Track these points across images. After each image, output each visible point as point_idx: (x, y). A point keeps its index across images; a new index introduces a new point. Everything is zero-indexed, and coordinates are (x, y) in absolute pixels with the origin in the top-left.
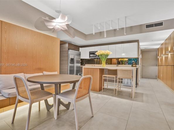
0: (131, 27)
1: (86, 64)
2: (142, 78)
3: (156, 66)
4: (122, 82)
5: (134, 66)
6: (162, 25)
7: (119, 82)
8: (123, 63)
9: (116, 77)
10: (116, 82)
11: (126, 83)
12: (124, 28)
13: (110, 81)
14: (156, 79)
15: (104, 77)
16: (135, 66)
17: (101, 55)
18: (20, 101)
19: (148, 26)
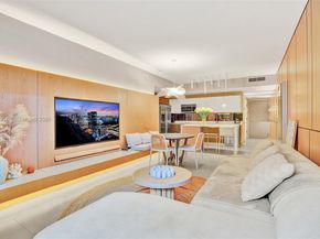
2: (250, 138)
3: (268, 121)
6: (265, 80)
9: (218, 135)
19: (251, 80)
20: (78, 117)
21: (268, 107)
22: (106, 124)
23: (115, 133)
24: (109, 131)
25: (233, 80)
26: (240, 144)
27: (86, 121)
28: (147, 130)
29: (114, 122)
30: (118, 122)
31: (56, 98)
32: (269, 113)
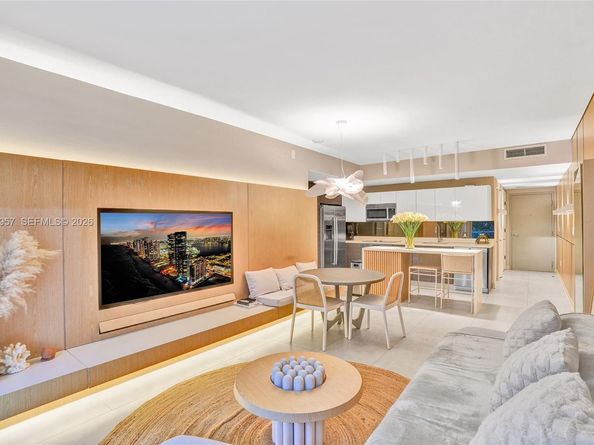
0: (472, 153)
1: (355, 234)
2: (512, 269)
3: (553, 235)
4: (452, 282)
5: (483, 243)
6: (543, 153)
7: (446, 283)
8: (456, 228)
9: (440, 270)
10: (439, 281)
11: (464, 284)
12: (453, 155)
13: (424, 279)
14: (553, 272)
15: (412, 270)
16: (486, 243)
17: (405, 223)
18: (299, 310)
19: (511, 153)
20: (148, 245)
21: (553, 206)
22: (205, 254)
23: (223, 271)
24: (212, 268)
25: (472, 155)
26: (489, 287)
27: (163, 252)
28: (291, 260)
29: (223, 249)
30: (229, 250)
31: (101, 211)
32: (554, 218)
